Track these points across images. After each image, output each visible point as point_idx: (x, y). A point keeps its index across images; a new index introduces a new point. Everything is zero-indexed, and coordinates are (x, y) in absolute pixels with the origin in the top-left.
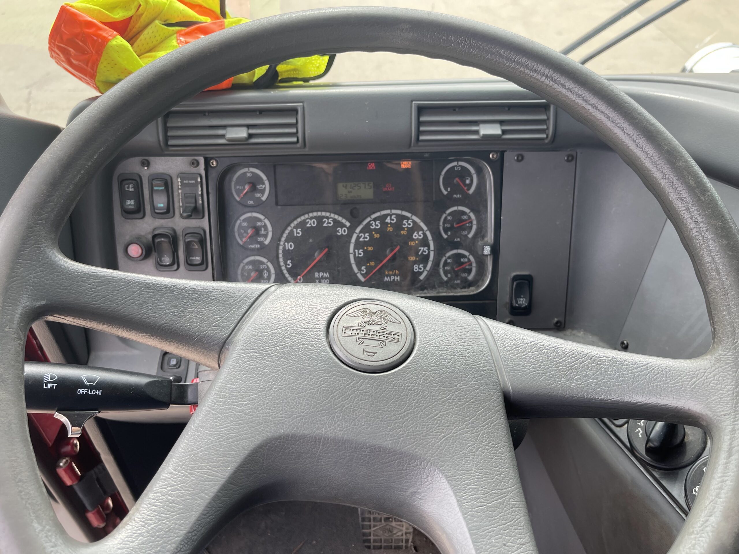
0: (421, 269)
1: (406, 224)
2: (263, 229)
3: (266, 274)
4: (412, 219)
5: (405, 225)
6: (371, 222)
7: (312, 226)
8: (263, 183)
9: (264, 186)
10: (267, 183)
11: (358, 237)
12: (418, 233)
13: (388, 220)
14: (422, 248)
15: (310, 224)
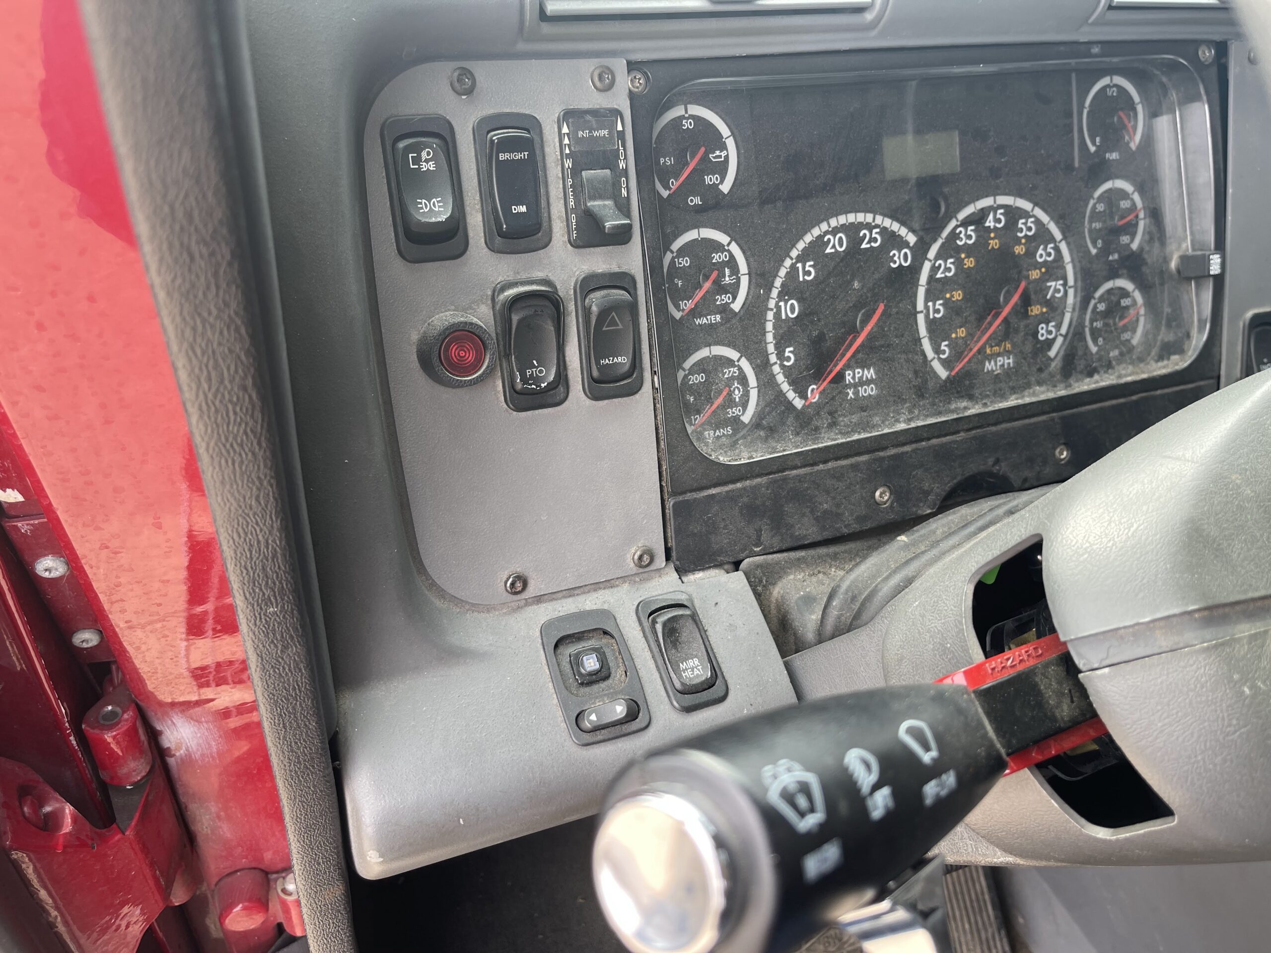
0: (1050, 332)
1: (1023, 227)
2: (727, 271)
3: (737, 392)
4: (1034, 216)
5: (1021, 230)
6: (958, 231)
7: (836, 251)
8: (724, 147)
9: (723, 154)
10: (730, 143)
11: (935, 269)
12: (1045, 249)
13: (990, 223)
14: (1053, 284)
15: (834, 246)
